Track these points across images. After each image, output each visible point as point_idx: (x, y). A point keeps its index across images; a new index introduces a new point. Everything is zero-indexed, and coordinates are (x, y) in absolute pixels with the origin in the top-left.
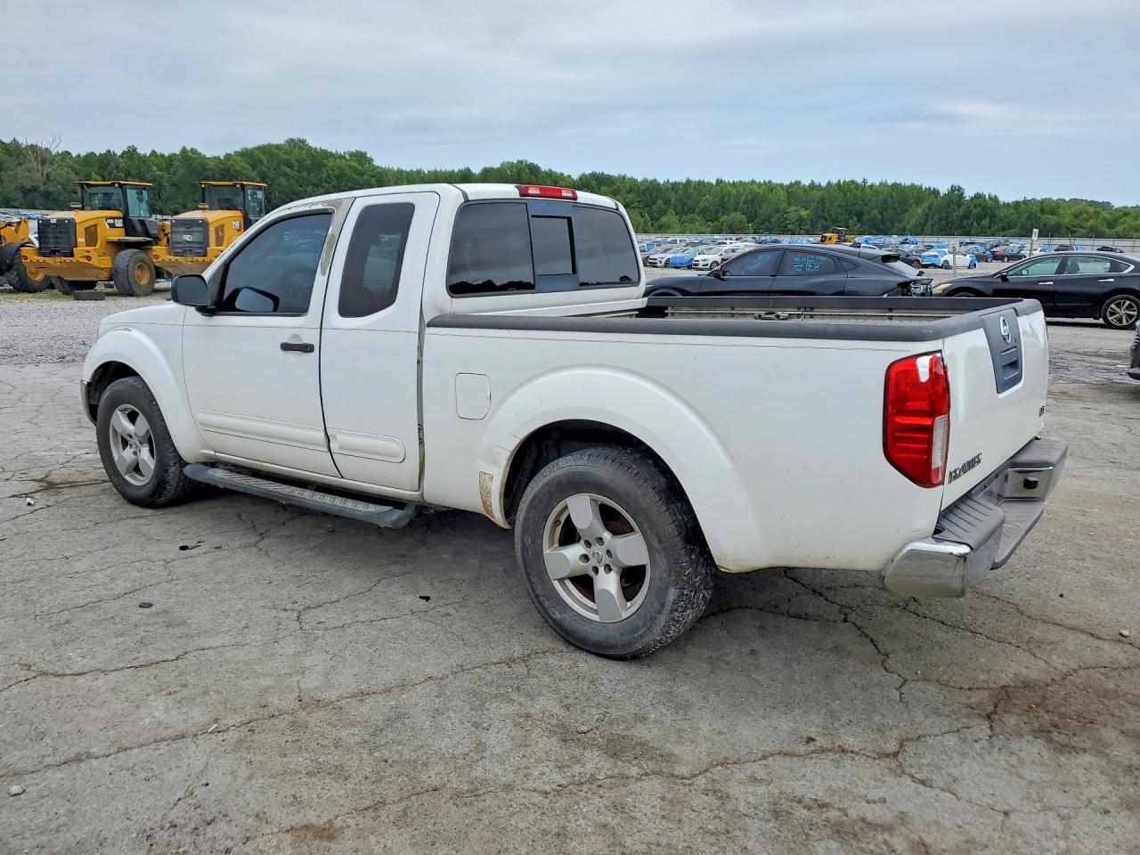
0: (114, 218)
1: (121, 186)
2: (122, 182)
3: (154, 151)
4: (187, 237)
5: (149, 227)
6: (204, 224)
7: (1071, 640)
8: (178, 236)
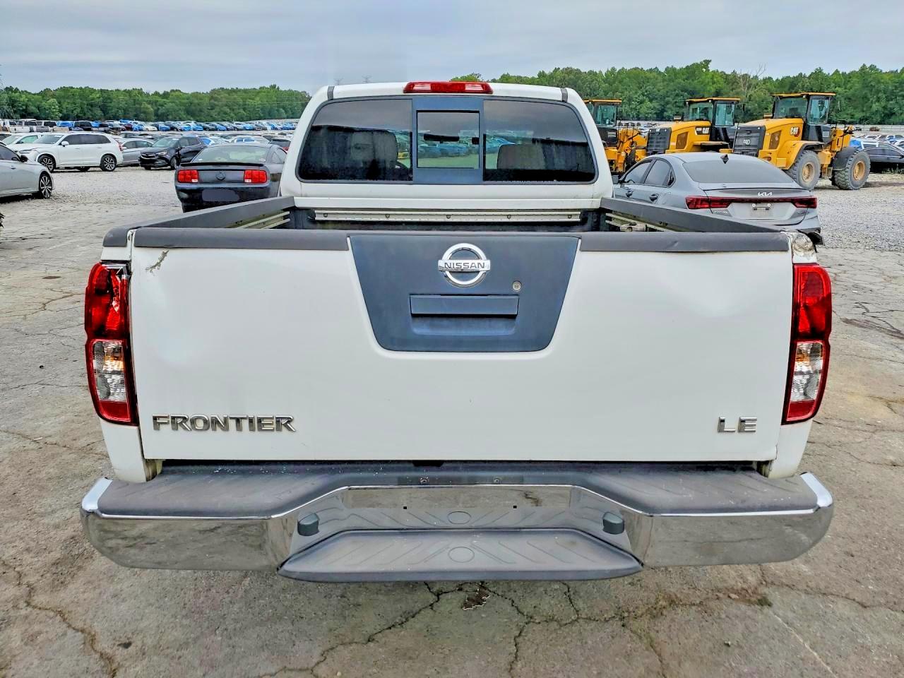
0: (702, 127)
1: (713, 102)
2: (714, 99)
3: (837, 71)
4: (746, 142)
5: (729, 134)
6: (762, 131)
8: (740, 140)
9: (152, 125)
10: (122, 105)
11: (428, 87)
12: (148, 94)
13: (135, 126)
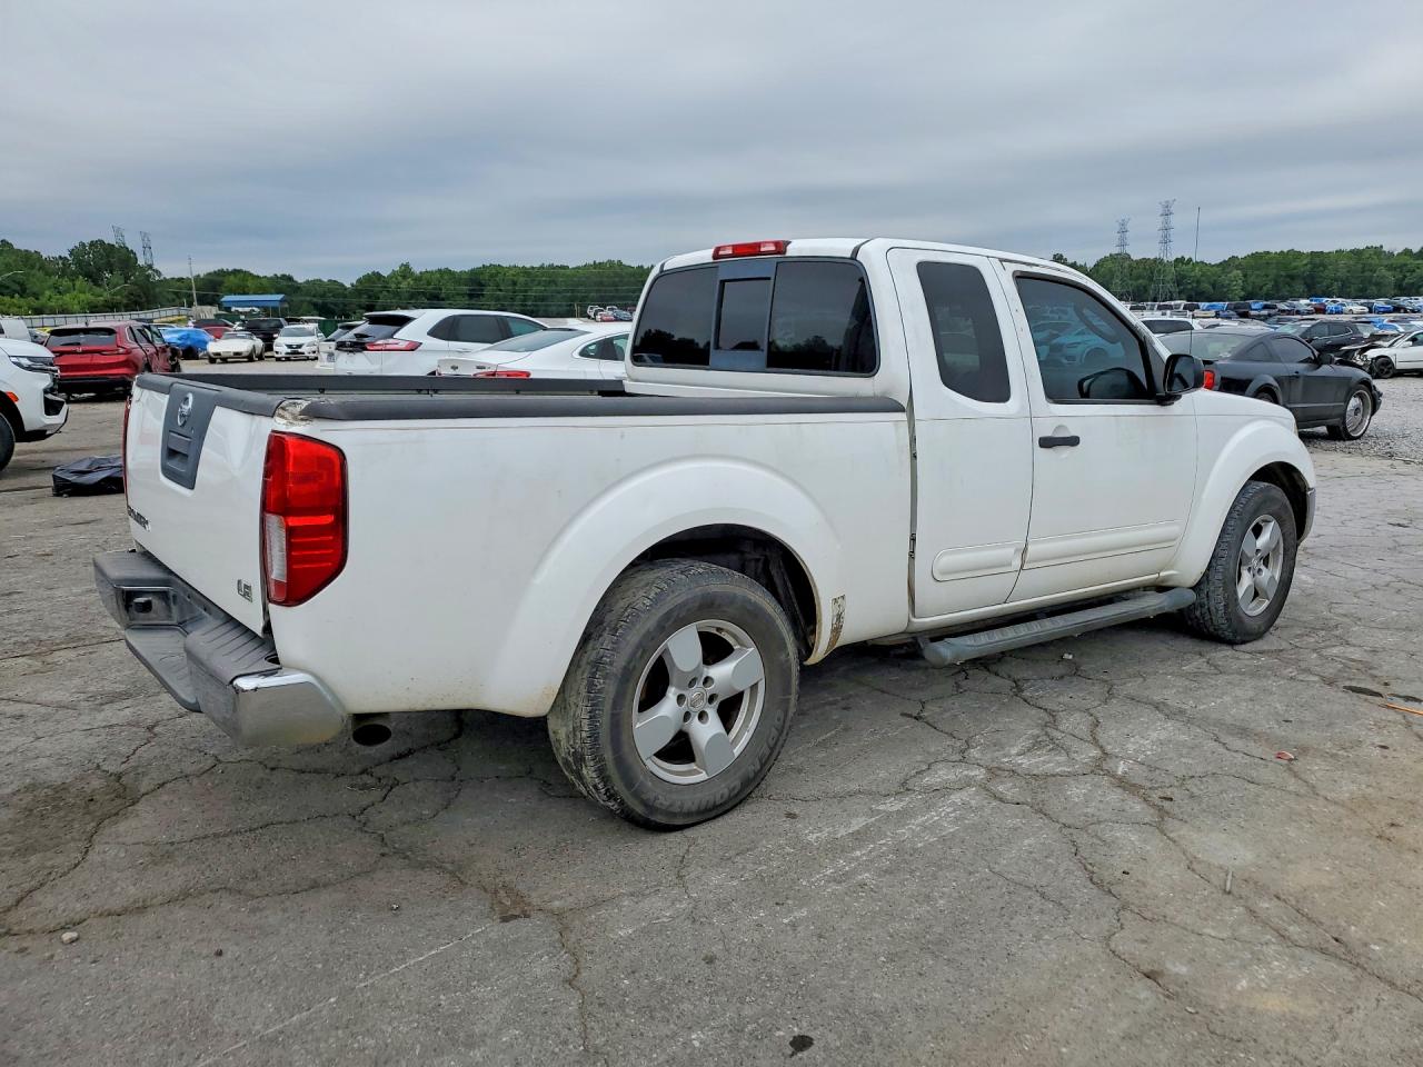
7: (129, 890)
9: (1362, 305)
10: (1342, 273)
11: (730, 252)
12: (1392, 254)
13: (1330, 306)
